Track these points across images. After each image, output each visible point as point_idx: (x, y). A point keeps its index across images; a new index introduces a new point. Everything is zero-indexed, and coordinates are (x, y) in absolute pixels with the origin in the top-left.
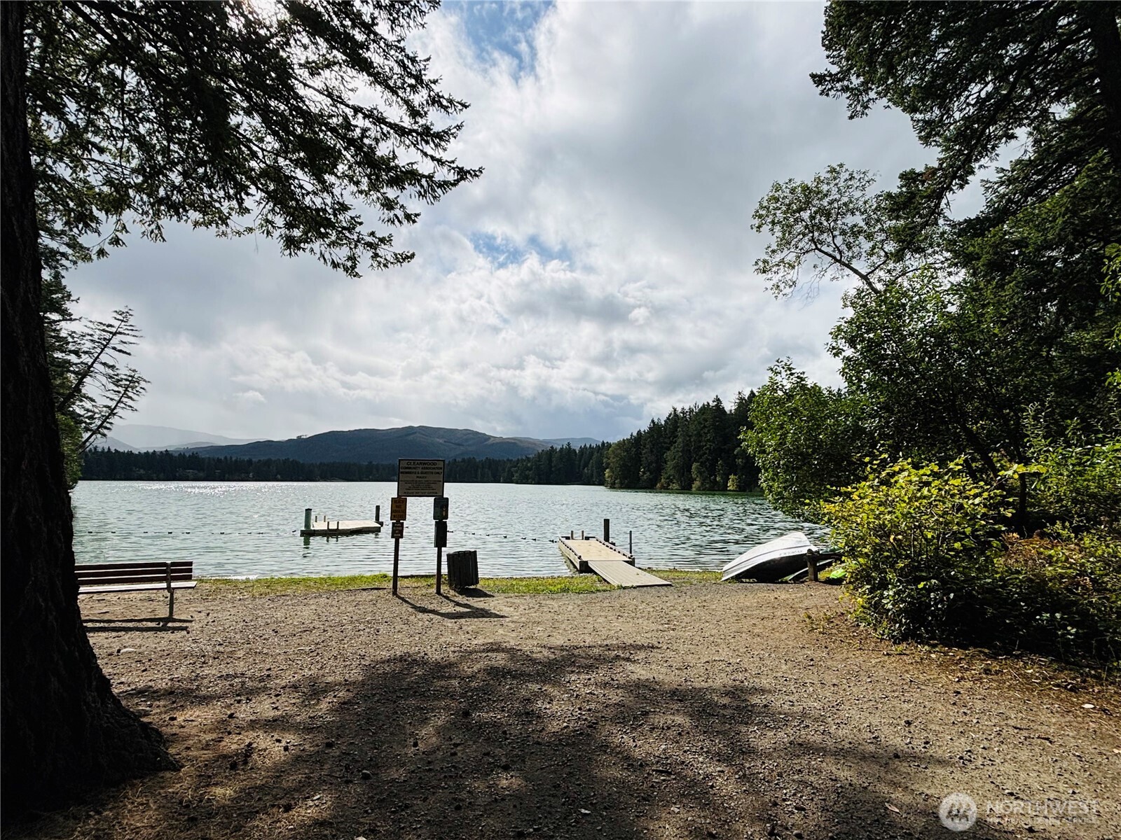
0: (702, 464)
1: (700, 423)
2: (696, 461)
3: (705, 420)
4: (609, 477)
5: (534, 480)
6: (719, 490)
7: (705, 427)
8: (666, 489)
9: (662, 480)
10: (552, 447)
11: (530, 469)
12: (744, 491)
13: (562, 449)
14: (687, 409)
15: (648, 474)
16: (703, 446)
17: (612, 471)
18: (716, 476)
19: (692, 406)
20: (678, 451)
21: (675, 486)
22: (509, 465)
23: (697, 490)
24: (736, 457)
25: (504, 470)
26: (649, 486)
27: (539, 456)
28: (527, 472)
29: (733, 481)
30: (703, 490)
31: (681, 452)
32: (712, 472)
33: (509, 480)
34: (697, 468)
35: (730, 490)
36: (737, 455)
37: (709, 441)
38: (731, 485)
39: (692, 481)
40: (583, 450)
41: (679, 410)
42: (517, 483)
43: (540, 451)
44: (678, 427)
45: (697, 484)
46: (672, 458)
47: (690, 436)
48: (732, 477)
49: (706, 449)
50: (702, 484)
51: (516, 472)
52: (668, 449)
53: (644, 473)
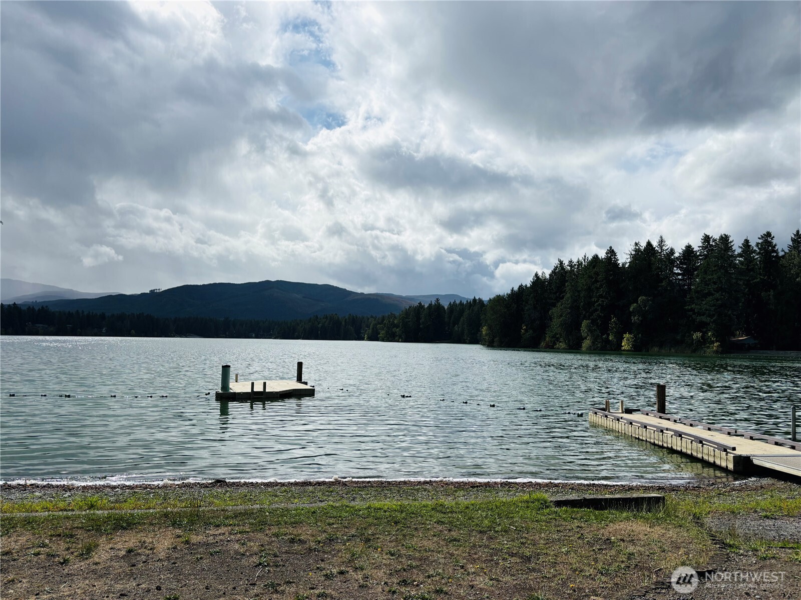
0: (594, 322)
1: (590, 277)
2: (585, 318)
3: (597, 274)
4: (486, 335)
5: (400, 337)
6: (612, 350)
7: (597, 281)
8: (551, 348)
9: (547, 339)
10: (420, 303)
11: (397, 326)
12: (640, 351)
13: (430, 305)
14: (575, 261)
15: (531, 332)
16: (595, 302)
17: (490, 328)
18: (608, 335)
19: (581, 259)
20: (565, 308)
21: (563, 345)
22: (373, 322)
23: (587, 349)
24: (631, 314)
25: (368, 326)
26: (532, 344)
27: (407, 313)
28: (394, 330)
29: (628, 340)
30: (594, 349)
31: (570, 308)
32: (605, 329)
33: (374, 338)
34: (588, 326)
35: (624, 350)
36: (633, 312)
37: (601, 296)
38: (625, 345)
39: (581, 339)
40: (452, 306)
41: (566, 263)
42: (383, 341)
43: (408, 308)
44: (567, 281)
45: (586, 343)
46: (558, 314)
47: (579, 291)
48: (627, 336)
49: (599, 305)
50: (593, 343)
51: (383, 329)
52: (554, 305)
53: (526, 330)
